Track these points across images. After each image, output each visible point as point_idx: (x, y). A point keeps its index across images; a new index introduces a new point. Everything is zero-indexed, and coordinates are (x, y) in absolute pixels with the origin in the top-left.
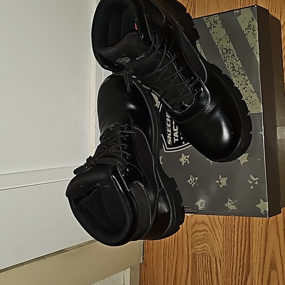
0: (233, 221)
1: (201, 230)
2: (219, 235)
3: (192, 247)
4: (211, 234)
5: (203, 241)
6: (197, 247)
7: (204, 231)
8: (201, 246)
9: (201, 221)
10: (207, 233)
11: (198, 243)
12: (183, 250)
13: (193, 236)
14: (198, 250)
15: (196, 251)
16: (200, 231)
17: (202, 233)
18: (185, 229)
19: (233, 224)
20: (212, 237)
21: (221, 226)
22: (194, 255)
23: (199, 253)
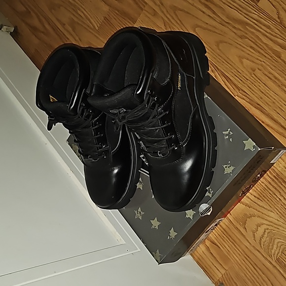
0: (275, 197)
1: (262, 233)
2: (278, 220)
3: (270, 256)
4: (272, 228)
5: (273, 240)
6: (273, 251)
7: (265, 231)
8: (275, 246)
9: (255, 227)
10: (269, 231)
11: (271, 247)
12: (267, 268)
13: (262, 246)
14: (276, 253)
15: (275, 255)
16: (263, 236)
17: (266, 236)
18: (252, 248)
19: (278, 199)
20: (275, 229)
21: (271, 211)
22: (278, 260)
23: (279, 255)
